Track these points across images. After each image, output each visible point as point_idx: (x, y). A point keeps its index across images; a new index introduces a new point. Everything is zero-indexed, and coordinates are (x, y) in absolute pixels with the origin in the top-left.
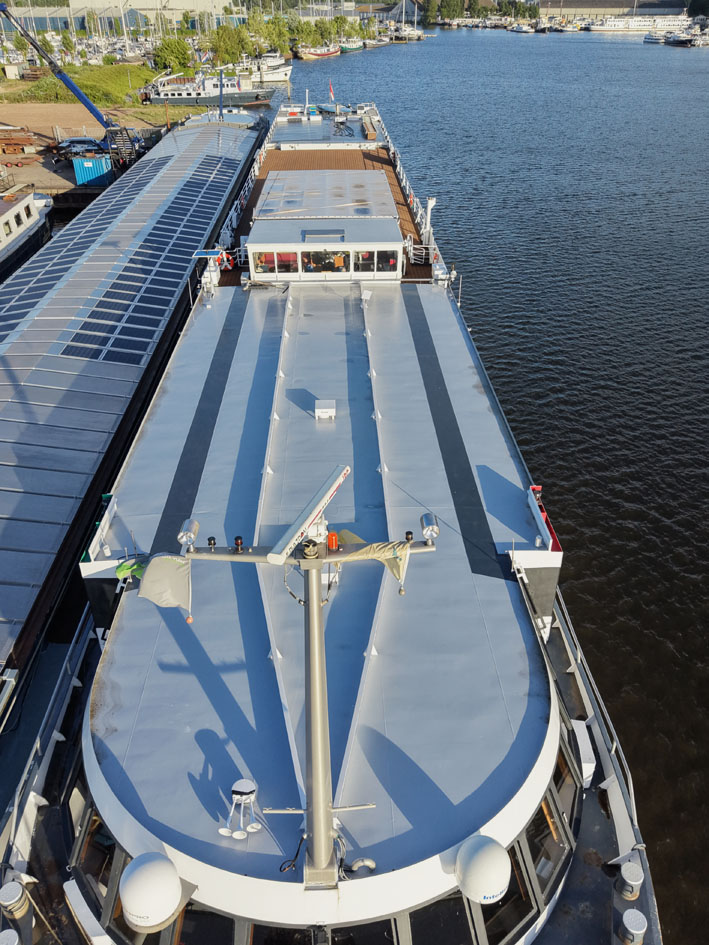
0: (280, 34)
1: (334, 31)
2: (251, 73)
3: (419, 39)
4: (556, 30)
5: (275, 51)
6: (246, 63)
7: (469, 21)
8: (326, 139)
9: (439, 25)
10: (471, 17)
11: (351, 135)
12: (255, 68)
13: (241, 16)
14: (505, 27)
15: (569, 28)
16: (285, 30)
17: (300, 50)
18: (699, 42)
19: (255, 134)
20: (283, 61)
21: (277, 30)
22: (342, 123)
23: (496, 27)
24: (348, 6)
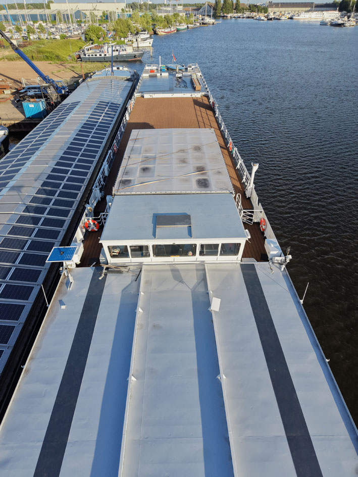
0: (147, 22)
1: (173, 20)
2: (133, 43)
3: (213, 24)
4: (277, 19)
5: (145, 31)
6: (130, 37)
7: (236, 15)
8: (171, 90)
9: (222, 17)
10: (237, 13)
11: (186, 86)
12: (135, 40)
13: (129, 13)
14: (253, 18)
15: (283, 18)
16: (150, 20)
17: (157, 30)
18: (347, 24)
19: (130, 84)
20: (149, 36)
21: (146, 20)
22: (180, 78)
23: (248, 17)
24: (180, 8)
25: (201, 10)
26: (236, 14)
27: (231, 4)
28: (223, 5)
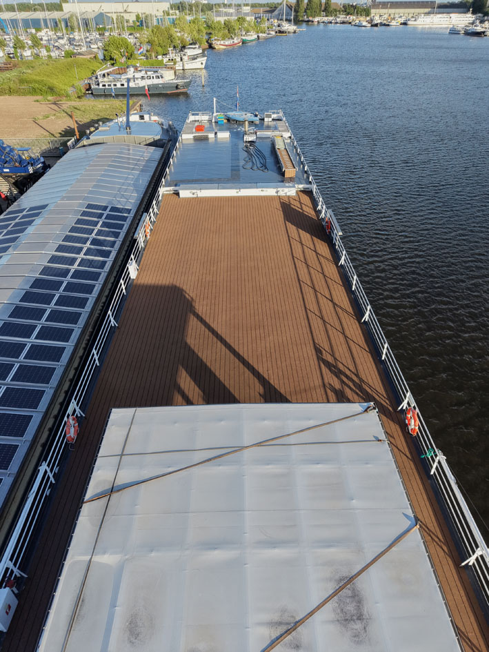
1: (237, 27)
2: (175, 63)
3: (295, 32)
4: (385, 25)
5: (195, 44)
6: (171, 56)
9: (306, 21)
10: (326, 16)
11: (264, 167)
12: (178, 59)
14: (350, 23)
15: (393, 23)
16: (203, 27)
17: (213, 42)
21: (197, 27)
22: (252, 142)
23: (343, 23)
24: (247, 9)
25: (276, 12)
26: (326, 18)
27: (318, 4)
28: (308, 5)
